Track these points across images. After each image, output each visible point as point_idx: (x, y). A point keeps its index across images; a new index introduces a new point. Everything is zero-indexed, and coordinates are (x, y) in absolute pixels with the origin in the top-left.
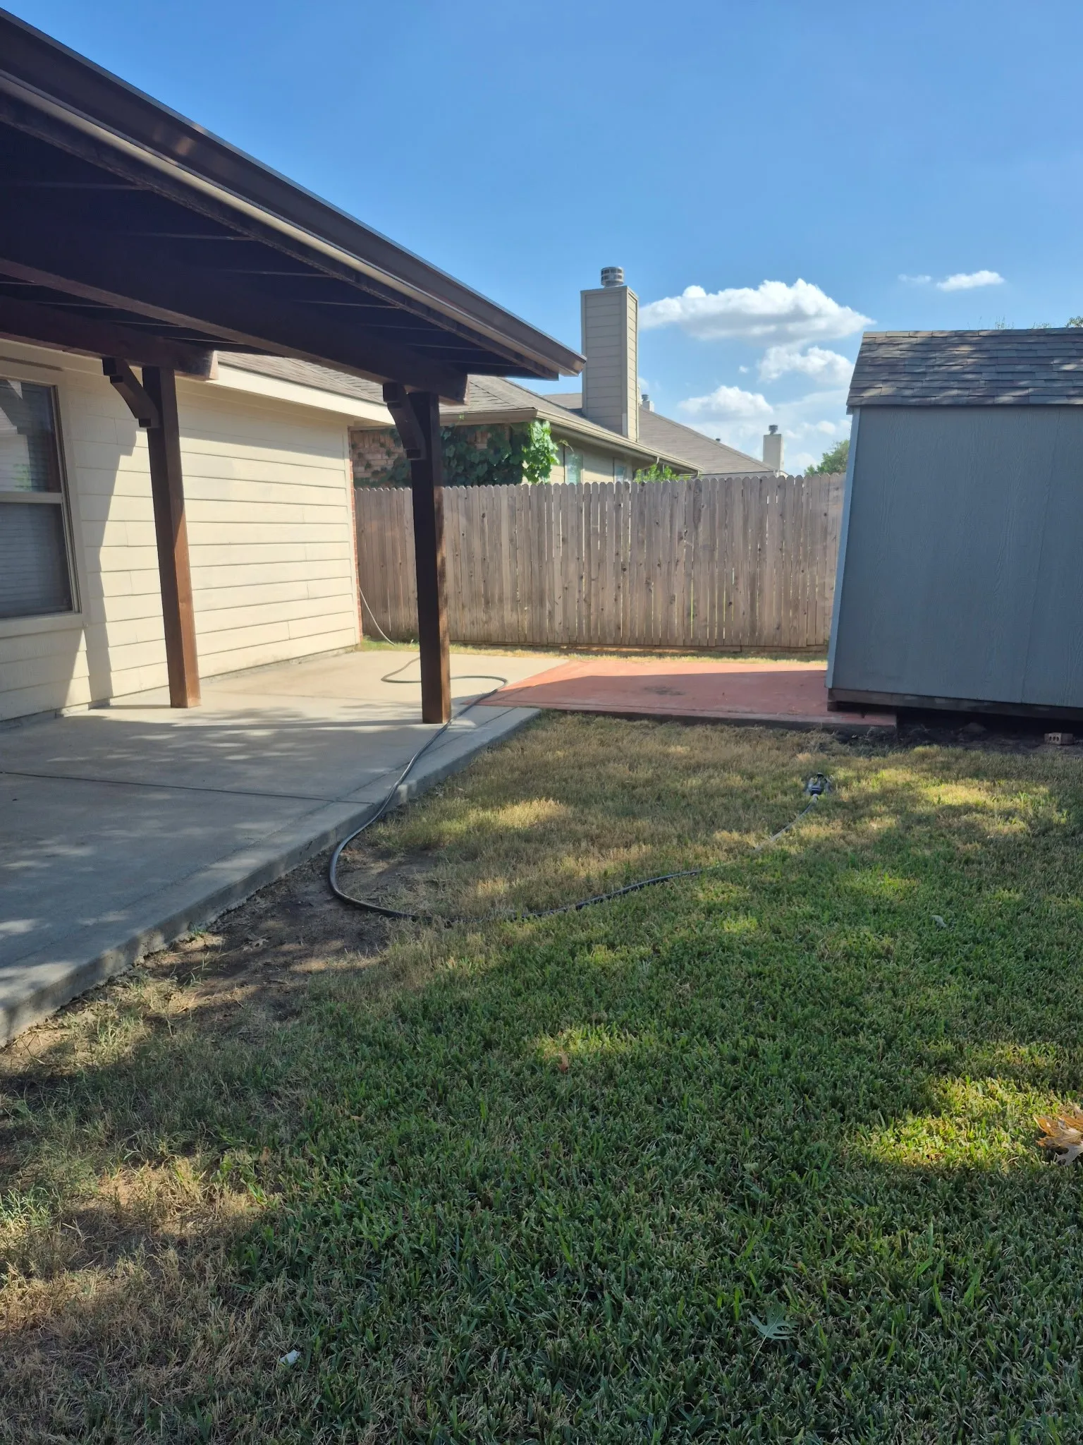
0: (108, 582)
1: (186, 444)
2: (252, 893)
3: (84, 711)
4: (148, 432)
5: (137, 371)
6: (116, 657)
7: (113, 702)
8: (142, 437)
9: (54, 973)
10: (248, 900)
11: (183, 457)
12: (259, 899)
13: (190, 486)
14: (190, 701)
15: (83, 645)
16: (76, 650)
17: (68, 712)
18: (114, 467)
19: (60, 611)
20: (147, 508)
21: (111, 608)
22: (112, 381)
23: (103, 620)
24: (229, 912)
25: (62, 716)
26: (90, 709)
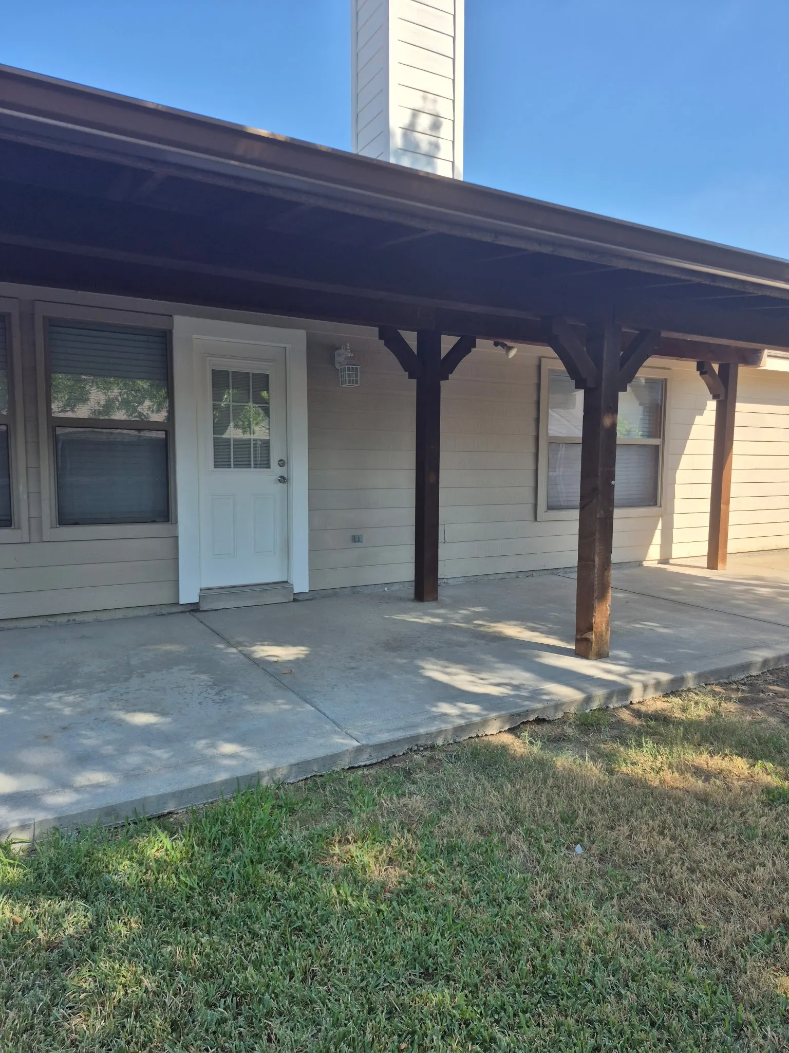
0: (679, 491)
1: (739, 406)
2: (765, 670)
3: (654, 564)
4: (717, 402)
5: (716, 367)
6: (677, 535)
7: (671, 561)
8: (712, 405)
9: (665, 677)
10: (762, 673)
11: (737, 415)
12: (769, 675)
13: (738, 434)
14: (720, 565)
15: (660, 526)
16: (656, 528)
17: (645, 564)
18: (691, 423)
19: (649, 505)
20: (709, 447)
21: (678, 506)
22: (701, 374)
23: (673, 513)
24: (751, 676)
25: (643, 565)
26: (658, 564)
